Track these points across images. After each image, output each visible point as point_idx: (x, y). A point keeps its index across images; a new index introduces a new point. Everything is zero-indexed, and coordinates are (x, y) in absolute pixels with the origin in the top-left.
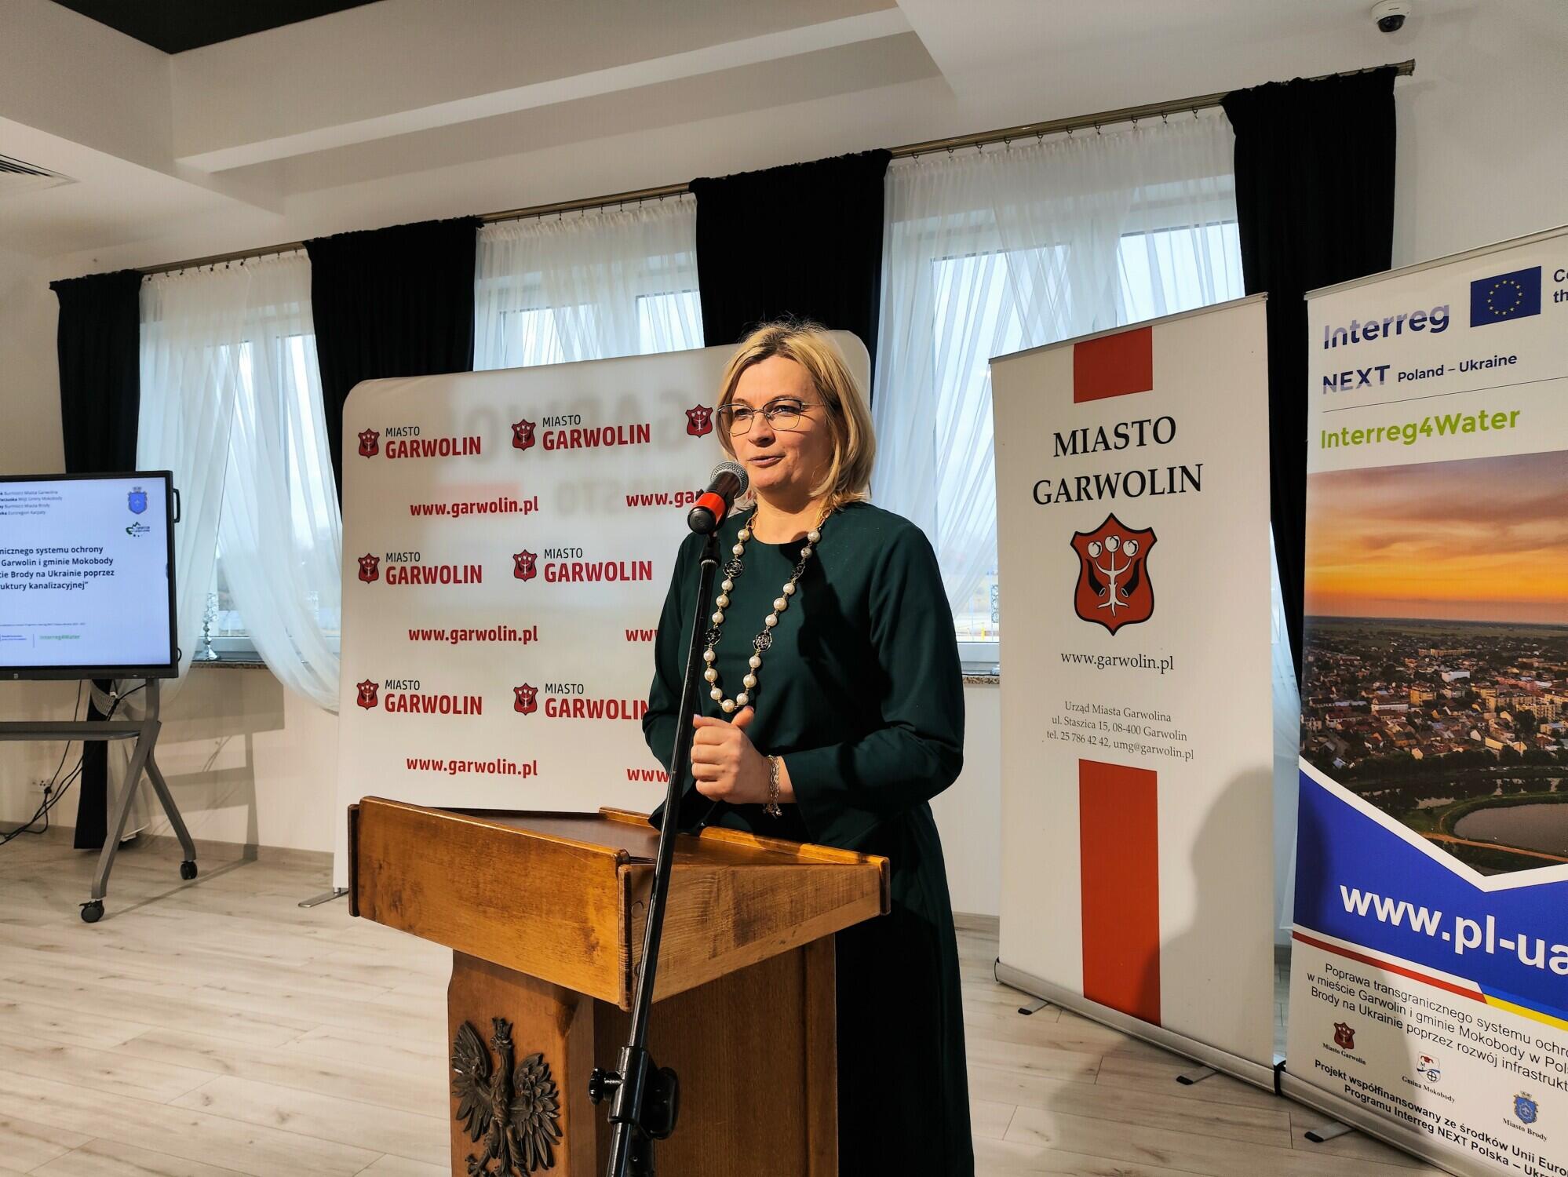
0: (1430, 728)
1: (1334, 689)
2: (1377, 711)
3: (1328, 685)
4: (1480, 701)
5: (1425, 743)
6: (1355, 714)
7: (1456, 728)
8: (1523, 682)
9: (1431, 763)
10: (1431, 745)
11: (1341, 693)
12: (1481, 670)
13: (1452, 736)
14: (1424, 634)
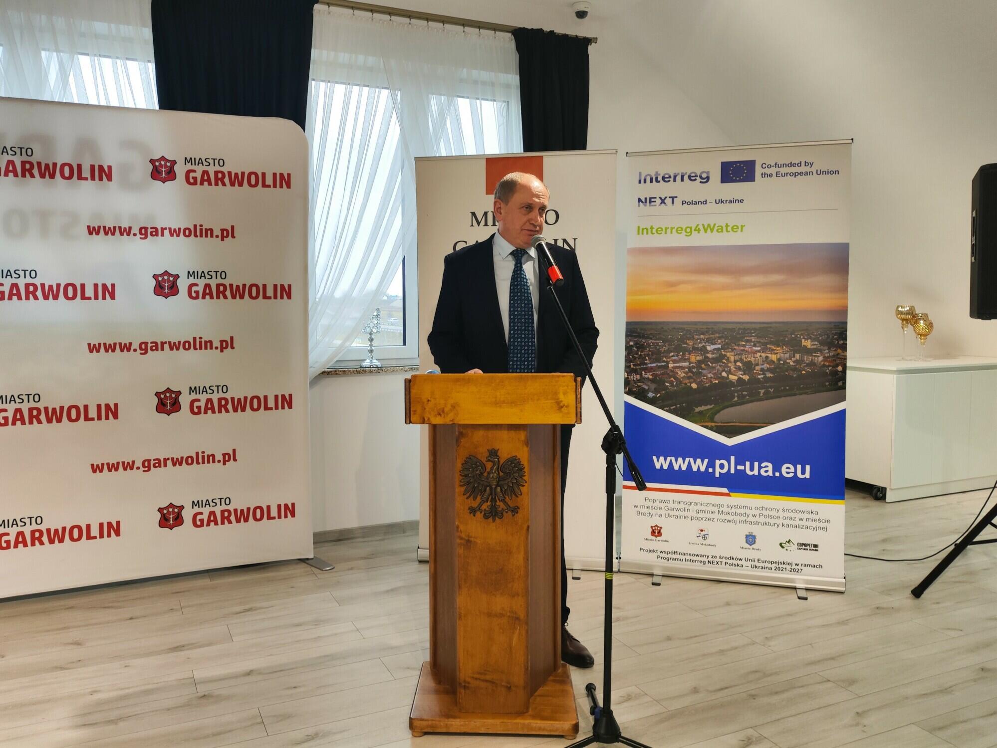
0: (701, 373)
1: (647, 358)
2: (672, 367)
3: (643, 356)
4: (726, 358)
5: (698, 380)
6: (660, 369)
7: (714, 372)
8: (747, 348)
9: (701, 390)
10: (702, 381)
11: (652, 360)
12: (727, 344)
13: (712, 376)
14: (697, 328)
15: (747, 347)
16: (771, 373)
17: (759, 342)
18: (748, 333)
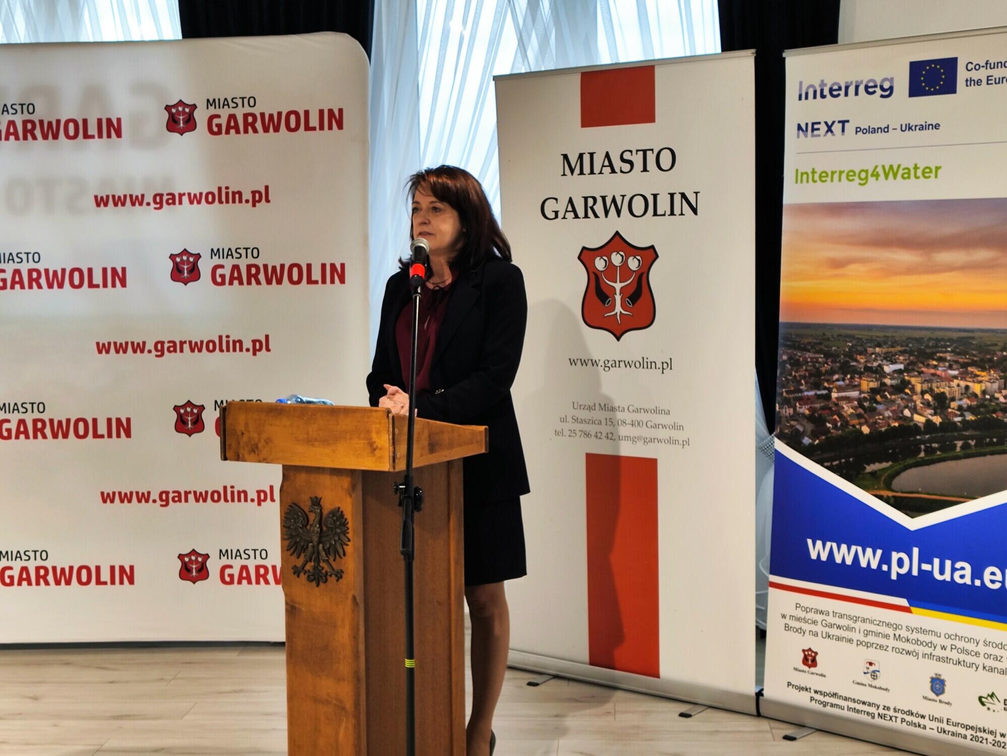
0: (875, 409)
1: (803, 381)
2: (836, 398)
3: (798, 378)
4: (910, 386)
5: (871, 421)
6: (820, 401)
7: (894, 408)
8: (940, 371)
9: (876, 436)
10: (876, 423)
11: (809, 385)
12: (912, 363)
13: (891, 414)
14: (871, 336)
15: (940, 369)
16: (973, 413)
17: (956, 362)
18: (942, 347)
